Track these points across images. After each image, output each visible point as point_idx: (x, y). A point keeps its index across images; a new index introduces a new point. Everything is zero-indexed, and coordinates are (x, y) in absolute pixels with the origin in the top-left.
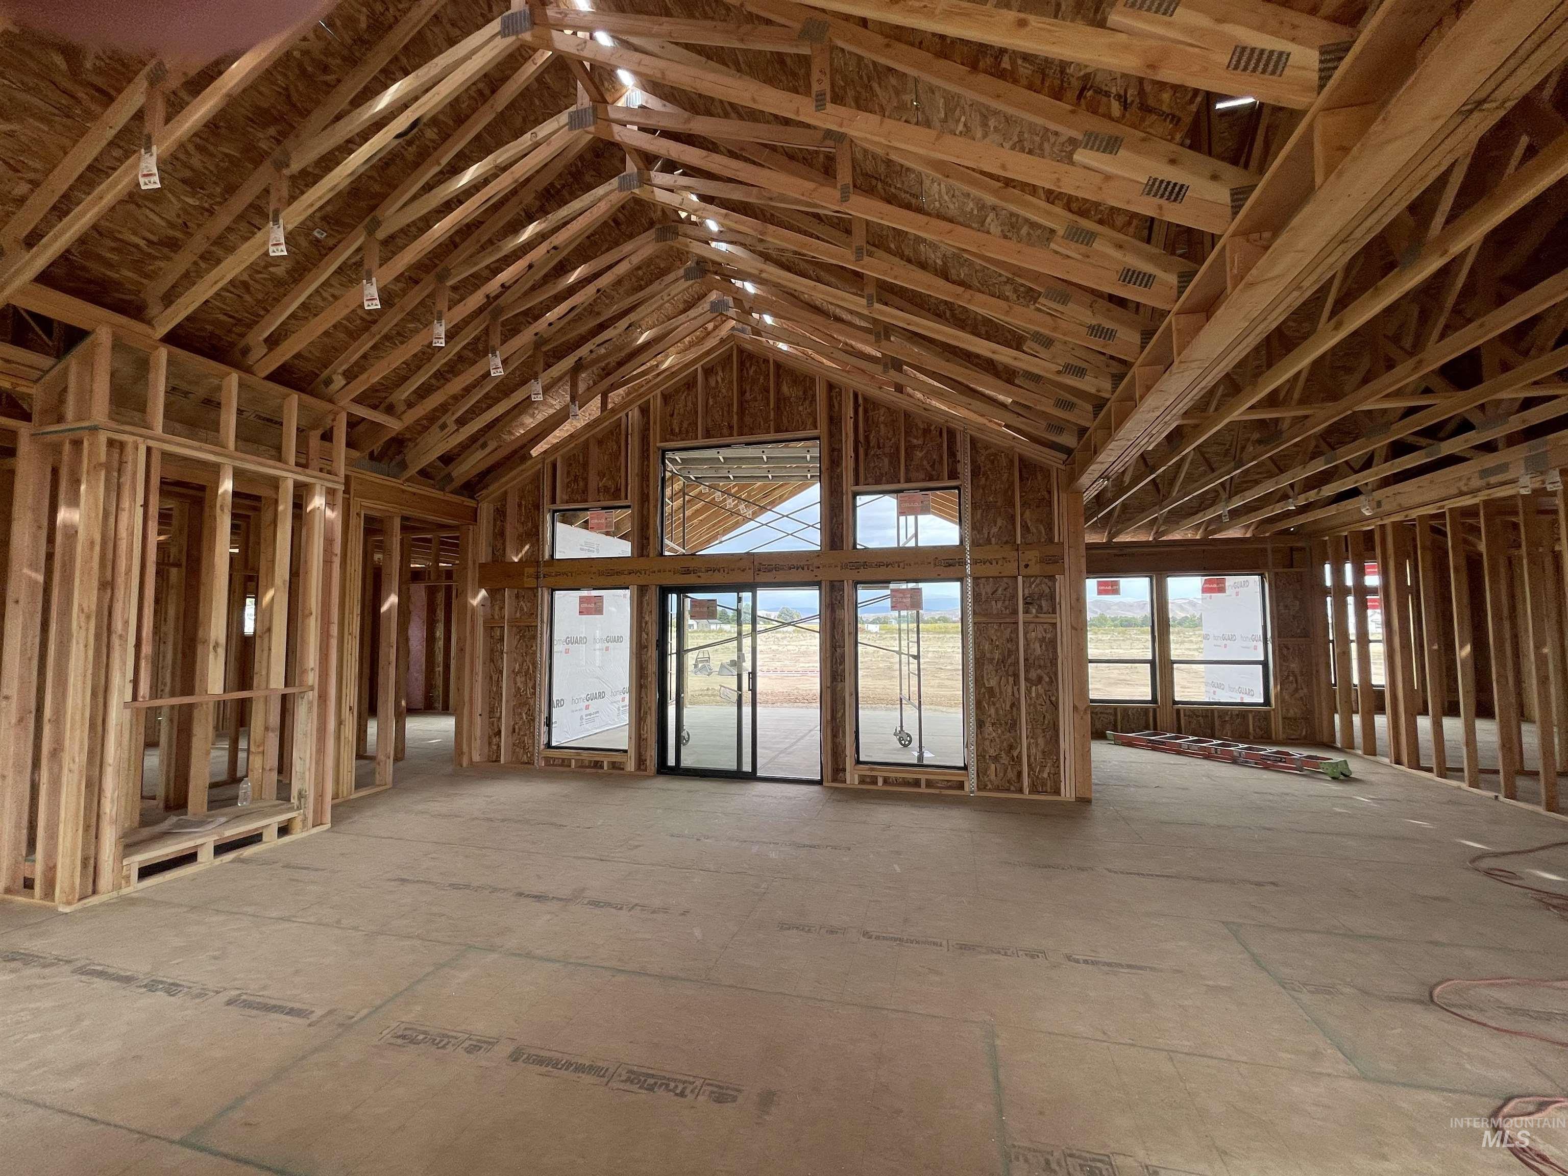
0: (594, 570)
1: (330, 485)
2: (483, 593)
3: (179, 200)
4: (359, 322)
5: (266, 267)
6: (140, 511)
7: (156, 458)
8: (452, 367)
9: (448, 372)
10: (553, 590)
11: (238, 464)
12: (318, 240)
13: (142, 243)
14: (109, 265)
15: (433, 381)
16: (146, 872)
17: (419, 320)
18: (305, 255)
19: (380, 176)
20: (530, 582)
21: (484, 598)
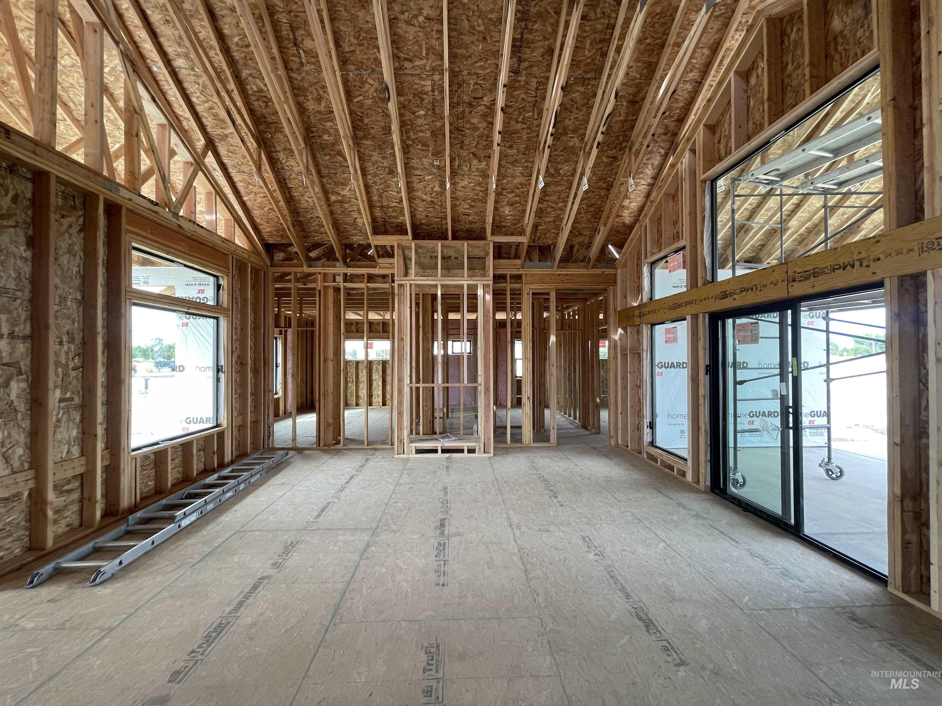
0: (666, 306)
1: (485, 283)
2: (620, 331)
3: (393, 181)
4: (481, 193)
5: (432, 190)
6: (409, 309)
7: (413, 287)
8: (545, 192)
9: (544, 196)
10: (653, 325)
11: (442, 283)
12: (438, 166)
13: (396, 204)
14: (396, 218)
15: (541, 205)
16: (419, 451)
17: (507, 177)
18: (440, 176)
19: (435, 118)
20: (637, 321)
21: (621, 334)
